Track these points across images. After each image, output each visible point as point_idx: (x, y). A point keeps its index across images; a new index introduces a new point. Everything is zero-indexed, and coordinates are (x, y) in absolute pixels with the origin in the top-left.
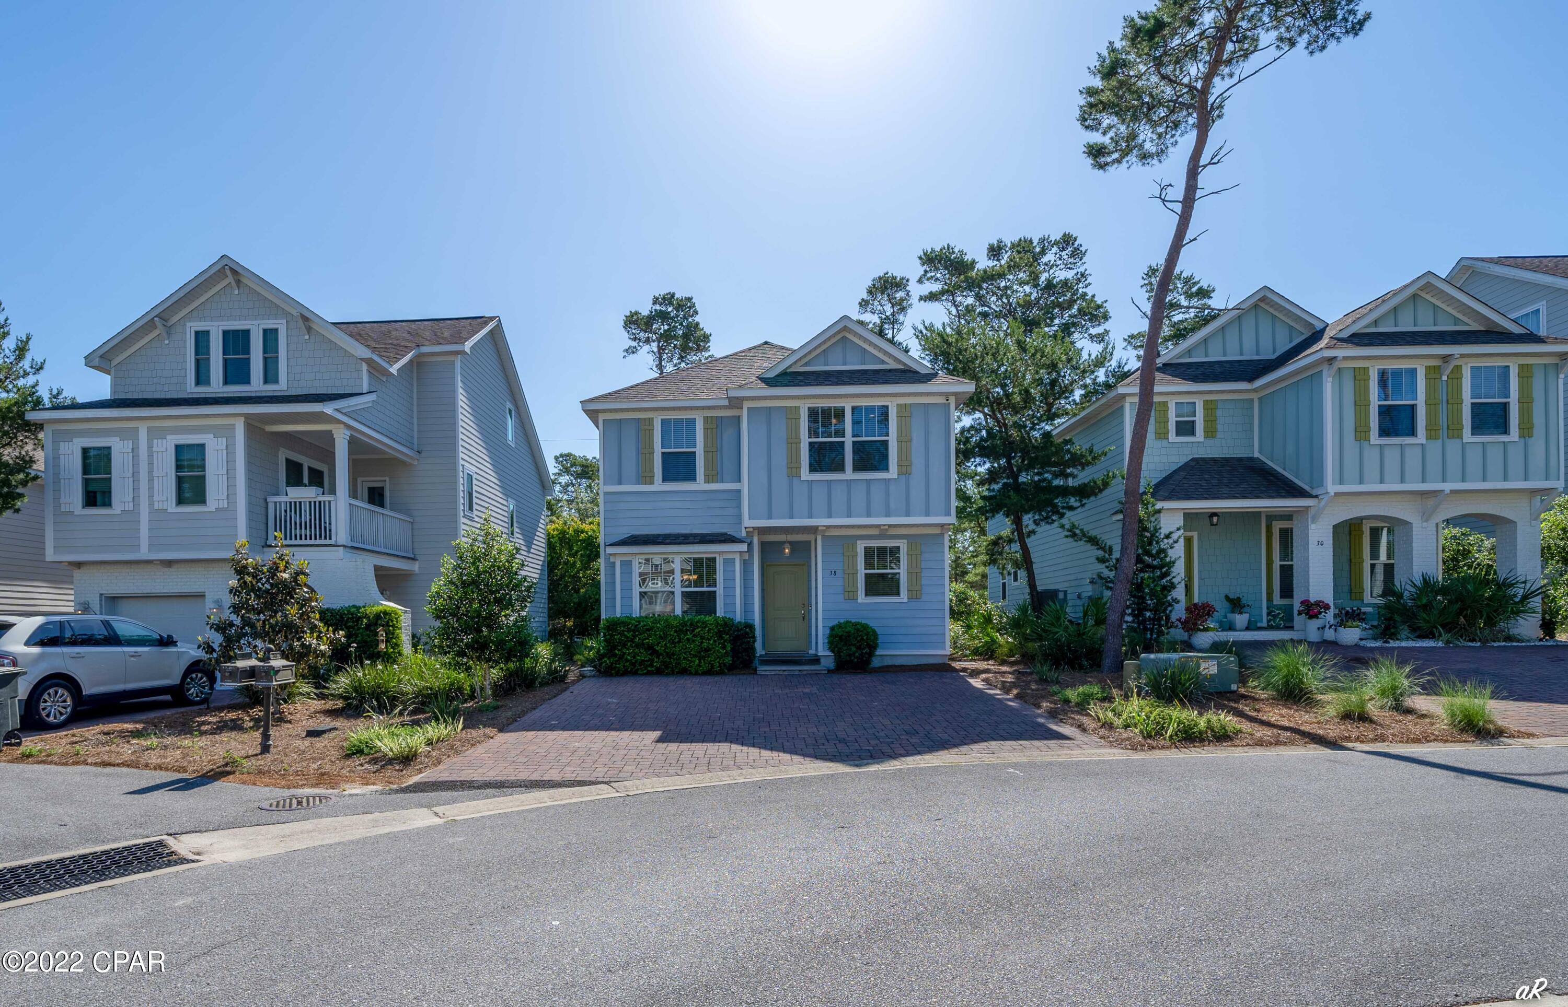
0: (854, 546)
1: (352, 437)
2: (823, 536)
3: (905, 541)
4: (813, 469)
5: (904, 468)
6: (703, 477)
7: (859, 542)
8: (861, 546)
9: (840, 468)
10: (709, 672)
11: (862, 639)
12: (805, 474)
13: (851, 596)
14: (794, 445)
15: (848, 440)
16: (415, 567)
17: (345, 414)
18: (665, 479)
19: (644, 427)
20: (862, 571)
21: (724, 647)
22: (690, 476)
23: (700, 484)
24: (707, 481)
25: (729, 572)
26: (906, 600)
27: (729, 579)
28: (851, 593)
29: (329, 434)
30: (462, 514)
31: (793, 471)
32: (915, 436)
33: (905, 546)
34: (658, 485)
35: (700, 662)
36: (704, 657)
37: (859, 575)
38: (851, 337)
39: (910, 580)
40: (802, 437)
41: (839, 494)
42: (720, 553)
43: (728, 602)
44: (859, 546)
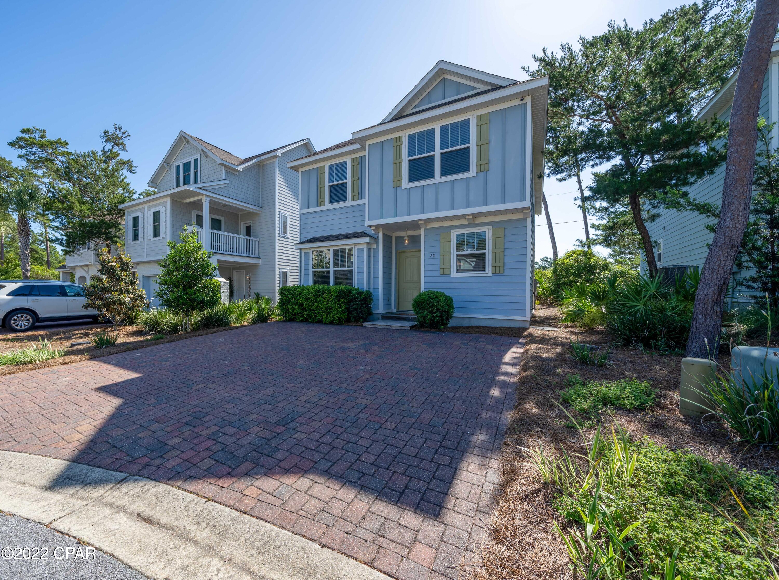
0: (448, 235)
1: (211, 200)
2: (426, 229)
3: (491, 227)
4: (411, 180)
5: (482, 167)
6: (350, 197)
7: (452, 231)
8: (454, 234)
9: (432, 176)
10: (332, 323)
11: (433, 305)
12: (405, 184)
13: (445, 272)
14: (398, 164)
15: (437, 152)
16: (259, 262)
17: (206, 190)
18: (331, 202)
19: (320, 171)
20: (454, 253)
21: (340, 307)
22: (344, 198)
23: (349, 202)
24: (353, 200)
25: (360, 257)
26: (490, 274)
27: (360, 262)
28: (445, 270)
29: (201, 200)
30: (277, 235)
31: (397, 183)
32: (493, 139)
33: (491, 231)
34: (327, 206)
35: (327, 316)
36: (329, 313)
37: (452, 256)
38: (448, 77)
39: (494, 259)
40: (403, 157)
41: (430, 195)
42: (355, 244)
43: (359, 277)
44: (452, 234)
